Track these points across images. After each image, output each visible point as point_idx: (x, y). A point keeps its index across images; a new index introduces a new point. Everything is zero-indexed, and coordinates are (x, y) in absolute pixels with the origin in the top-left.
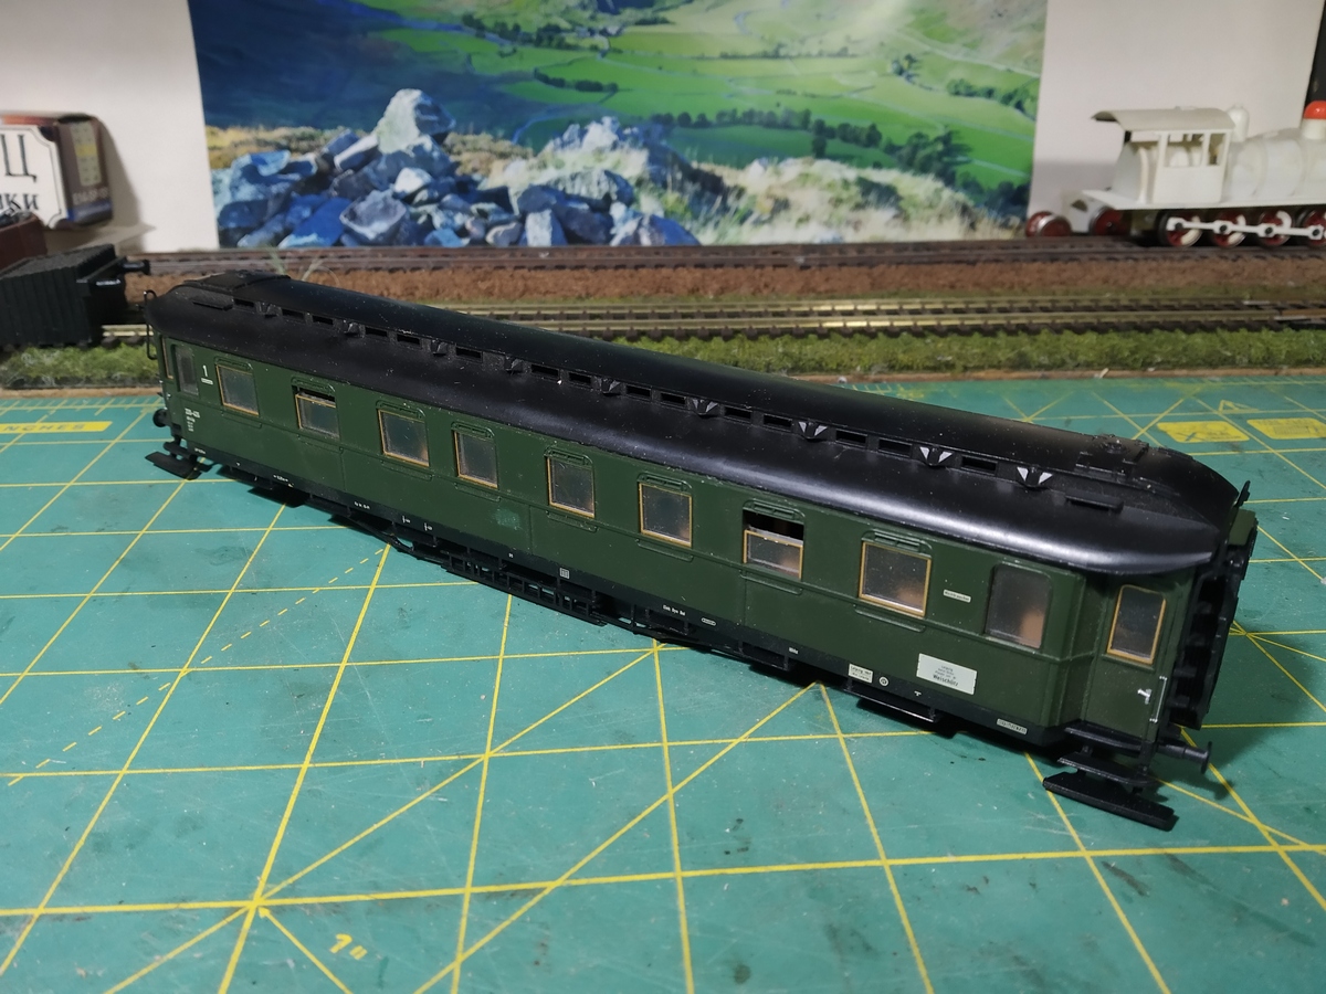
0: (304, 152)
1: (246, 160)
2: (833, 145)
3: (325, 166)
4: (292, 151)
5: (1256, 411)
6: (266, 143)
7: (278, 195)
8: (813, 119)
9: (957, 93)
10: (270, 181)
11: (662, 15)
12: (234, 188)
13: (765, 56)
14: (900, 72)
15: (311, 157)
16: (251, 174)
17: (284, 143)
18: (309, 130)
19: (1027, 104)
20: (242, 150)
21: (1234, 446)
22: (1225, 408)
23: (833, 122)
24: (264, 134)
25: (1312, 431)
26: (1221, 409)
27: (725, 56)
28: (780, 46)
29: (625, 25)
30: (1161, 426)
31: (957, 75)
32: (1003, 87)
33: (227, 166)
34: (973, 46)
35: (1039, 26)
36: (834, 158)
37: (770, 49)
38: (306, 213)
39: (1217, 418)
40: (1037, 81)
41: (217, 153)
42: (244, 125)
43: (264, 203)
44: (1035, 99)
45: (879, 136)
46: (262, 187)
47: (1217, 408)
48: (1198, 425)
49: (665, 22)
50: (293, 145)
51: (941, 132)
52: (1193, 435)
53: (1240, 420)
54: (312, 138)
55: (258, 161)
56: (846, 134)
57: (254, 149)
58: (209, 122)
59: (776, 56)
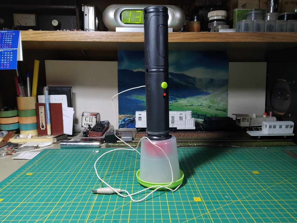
0: (131, 118)
1: (123, 119)
2: (200, 117)
3: (133, 119)
4: (129, 118)
6: (126, 117)
7: (127, 123)
8: (197, 113)
9: (217, 110)
10: (126, 121)
11: (177, 101)
12: (121, 122)
13: (191, 106)
14: (209, 108)
15: (132, 118)
16: (124, 120)
17: (128, 117)
18: (132, 115)
19: (226, 111)
20: (123, 117)
23: (200, 114)
24: (126, 116)
27: (185, 106)
28: (193, 104)
29: (173, 102)
31: (216, 108)
32: (223, 109)
33: (121, 119)
34: (218, 104)
35: (227, 102)
36: (200, 118)
37: (191, 105)
38: (130, 125)
40: (228, 108)
41: (120, 118)
42: (123, 114)
43: (125, 124)
44: (227, 111)
45: (206, 115)
46: (125, 122)
49: (178, 102)
50: (130, 117)
51: (215, 115)
54: (132, 116)
55: (125, 119)
56: (202, 115)
57: (125, 117)
58: (119, 114)
59: (192, 106)
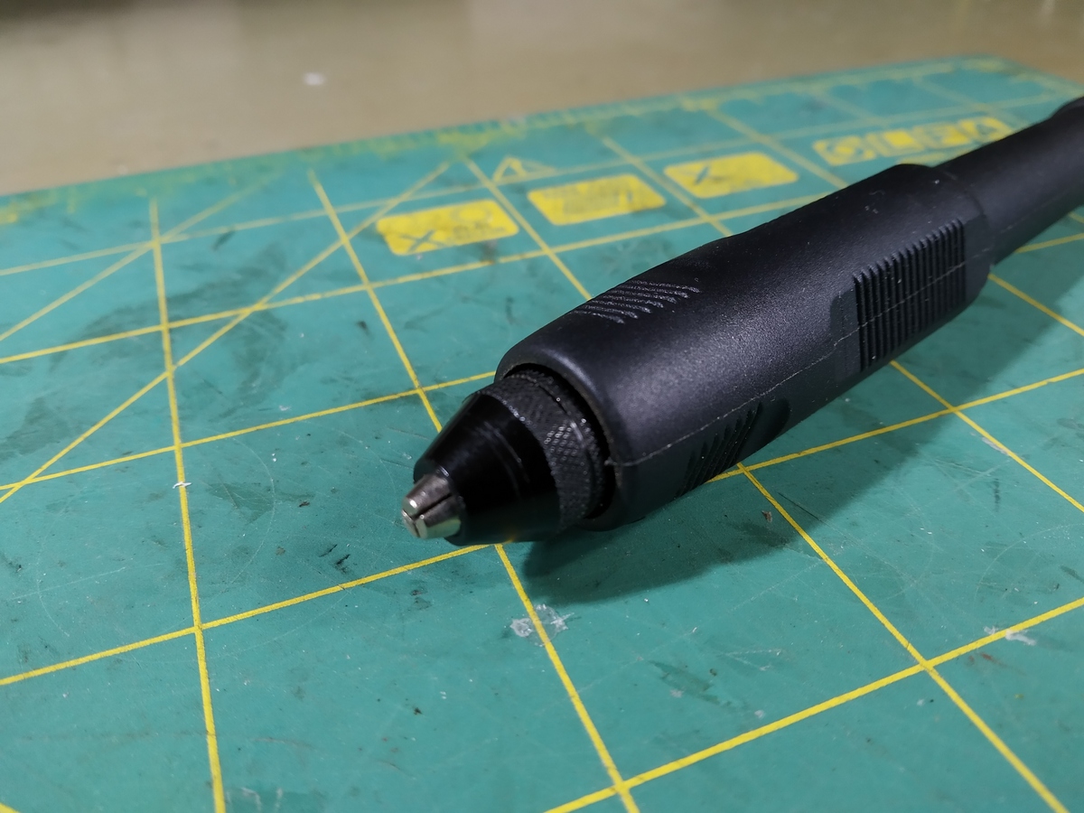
5: (550, 172)
21: (486, 250)
22: (509, 172)
25: (623, 199)
26: (498, 177)
30: (383, 224)
39: (484, 195)
47: (489, 174)
48: (444, 213)
52: (426, 239)
53: (517, 194)
